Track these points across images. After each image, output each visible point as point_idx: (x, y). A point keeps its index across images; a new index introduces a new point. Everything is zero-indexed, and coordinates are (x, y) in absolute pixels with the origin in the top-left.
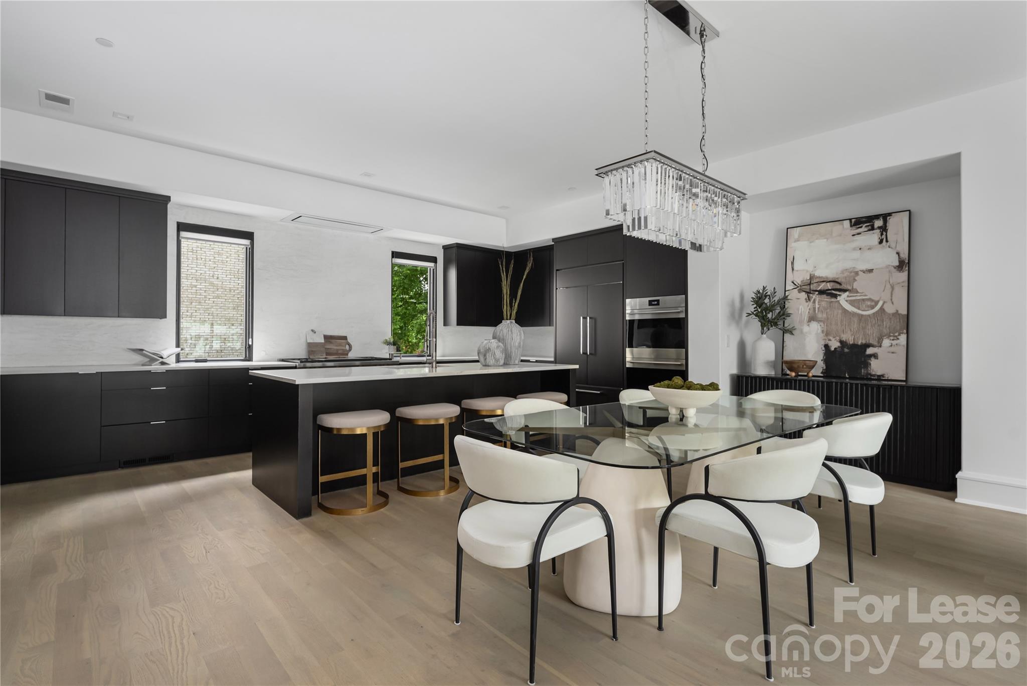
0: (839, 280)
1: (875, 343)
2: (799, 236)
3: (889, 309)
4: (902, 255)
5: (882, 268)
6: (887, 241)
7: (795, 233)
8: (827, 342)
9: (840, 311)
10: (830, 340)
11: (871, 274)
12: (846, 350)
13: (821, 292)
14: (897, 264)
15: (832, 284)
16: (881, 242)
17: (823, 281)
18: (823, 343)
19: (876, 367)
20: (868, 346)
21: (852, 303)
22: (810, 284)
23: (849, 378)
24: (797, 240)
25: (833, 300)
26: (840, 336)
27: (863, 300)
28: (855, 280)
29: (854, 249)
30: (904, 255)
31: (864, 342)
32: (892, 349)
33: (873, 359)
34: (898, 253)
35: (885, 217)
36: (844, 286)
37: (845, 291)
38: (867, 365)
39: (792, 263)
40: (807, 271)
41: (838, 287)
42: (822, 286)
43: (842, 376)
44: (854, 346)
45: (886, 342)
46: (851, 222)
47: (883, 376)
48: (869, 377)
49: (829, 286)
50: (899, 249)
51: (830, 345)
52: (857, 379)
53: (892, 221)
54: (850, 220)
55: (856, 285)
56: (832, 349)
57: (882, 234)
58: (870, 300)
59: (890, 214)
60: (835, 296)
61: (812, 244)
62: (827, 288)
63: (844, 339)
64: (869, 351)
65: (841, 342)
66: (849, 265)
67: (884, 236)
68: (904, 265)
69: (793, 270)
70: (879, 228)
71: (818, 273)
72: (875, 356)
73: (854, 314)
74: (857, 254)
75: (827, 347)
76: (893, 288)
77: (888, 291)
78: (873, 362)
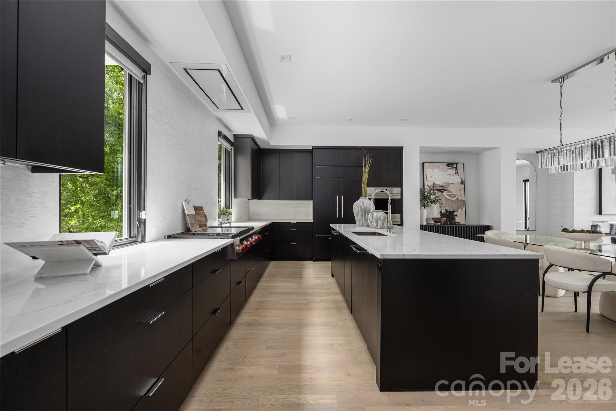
0: (444, 186)
1: (456, 211)
2: (428, 167)
3: (460, 198)
4: (462, 179)
5: (456, 183)
6: (458, 173)
7: (426, 165)
8: (441, 210)
9: (445, 198)
10: (442, 209)
11: (453, 185)
12: (448, 213)
13: (438, 190)
14: (461, 182)
15: (441, 187)
16: (456, 173)
17: (438, 186)
18: (440, 210)
19: (457, 219)
20: (454, 212)
21: (448, 195)
22: (433, 187)
23: (449, 224)
24: (428, 168)
25: (442, 194)
26: (445, 208)
27: (452, 194)
28: (449, 187)
29: (448, 175)
30: (463, 179)
31: (453, 210)
32: (461, 213)
33: (456, 216)
34: (461, 178)
35: (457, 164)
36: (445, 189)
37: (446, 190)
38: (454, 219)
39: (427, 177)
40: (432, 181)
41: (443, 188)
42: (438, 188)
43: (447, 223)
44: (450, 211)
45: (460, 210)
46: (446, 164)
47: (459, 223)
48: (455, 223)
49: (440, 188)
50: (461, 177)
51: (442, 211)
52: (451, 224)
53: (459, 166)
54: (446, 163)
55: (449, 188)
56: (443, 213)
57: (456, 170)
58: (454, 194)
59: (458, 163)
60: (443, 192)
61: (433, 170)
62: (439, 189)
63: (446, 209)
64: (455, 214)
65: (446, 210)
66: (446, 180)
67: (456, 171)
68: (463, 182)
69: (427, 180)
70: (455, 168)
71: (436, 183)
72: (456, 215)
73: (449, 200)
74: (449, 177)
75: (441, 212)
76: (460, 190)
77: (459, 192)
78: (456, 217)
